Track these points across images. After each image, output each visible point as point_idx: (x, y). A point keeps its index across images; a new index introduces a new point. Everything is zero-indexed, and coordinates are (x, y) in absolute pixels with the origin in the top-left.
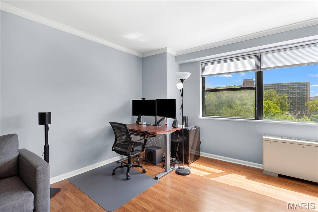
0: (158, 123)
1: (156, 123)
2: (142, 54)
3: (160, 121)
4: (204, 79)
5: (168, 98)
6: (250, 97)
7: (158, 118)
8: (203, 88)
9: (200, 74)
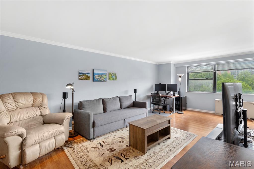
0: (167, 94)
1: (166, 94)
2: (158, 63)
3: (168, 93)
4: (188, 75)
5: (171, 84)
6: (210, 83)
7: (167, 92)
8: (188, 78)
9: (187, 72)
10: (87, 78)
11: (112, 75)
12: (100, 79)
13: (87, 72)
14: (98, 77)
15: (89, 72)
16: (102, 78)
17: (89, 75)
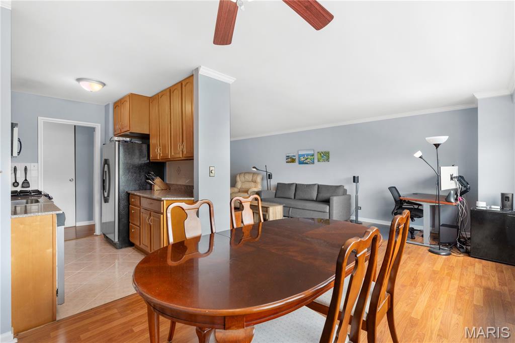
10: (293, 161)
11: (322, 155)
12: (306, 161)
13: (292, 155)
14: (303, 159)
15: (294, 155)
16: (309, 160)
17: (294, 158)
